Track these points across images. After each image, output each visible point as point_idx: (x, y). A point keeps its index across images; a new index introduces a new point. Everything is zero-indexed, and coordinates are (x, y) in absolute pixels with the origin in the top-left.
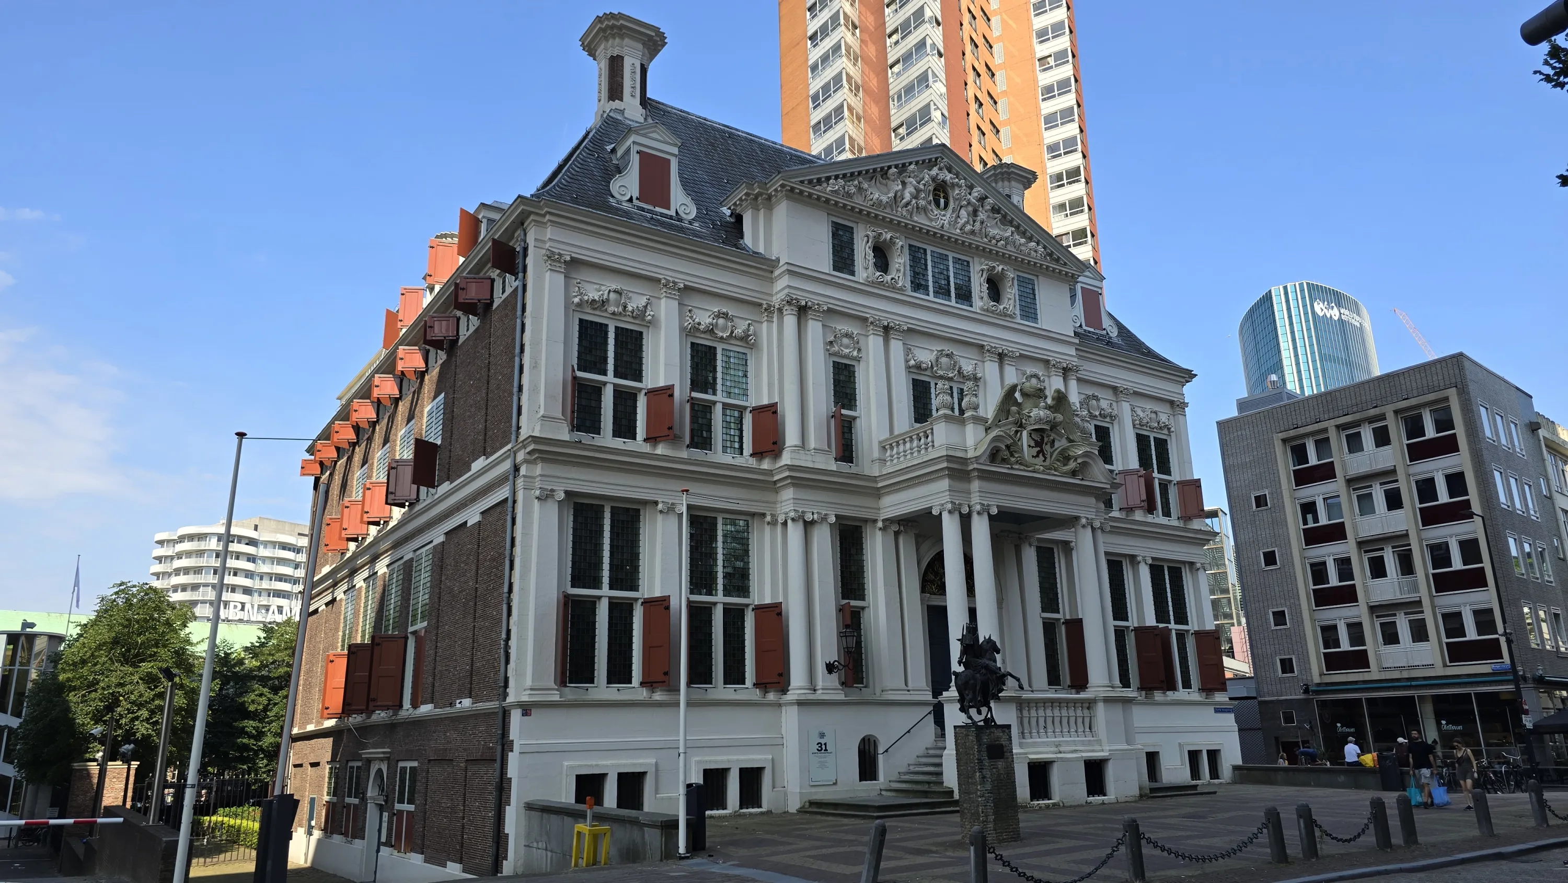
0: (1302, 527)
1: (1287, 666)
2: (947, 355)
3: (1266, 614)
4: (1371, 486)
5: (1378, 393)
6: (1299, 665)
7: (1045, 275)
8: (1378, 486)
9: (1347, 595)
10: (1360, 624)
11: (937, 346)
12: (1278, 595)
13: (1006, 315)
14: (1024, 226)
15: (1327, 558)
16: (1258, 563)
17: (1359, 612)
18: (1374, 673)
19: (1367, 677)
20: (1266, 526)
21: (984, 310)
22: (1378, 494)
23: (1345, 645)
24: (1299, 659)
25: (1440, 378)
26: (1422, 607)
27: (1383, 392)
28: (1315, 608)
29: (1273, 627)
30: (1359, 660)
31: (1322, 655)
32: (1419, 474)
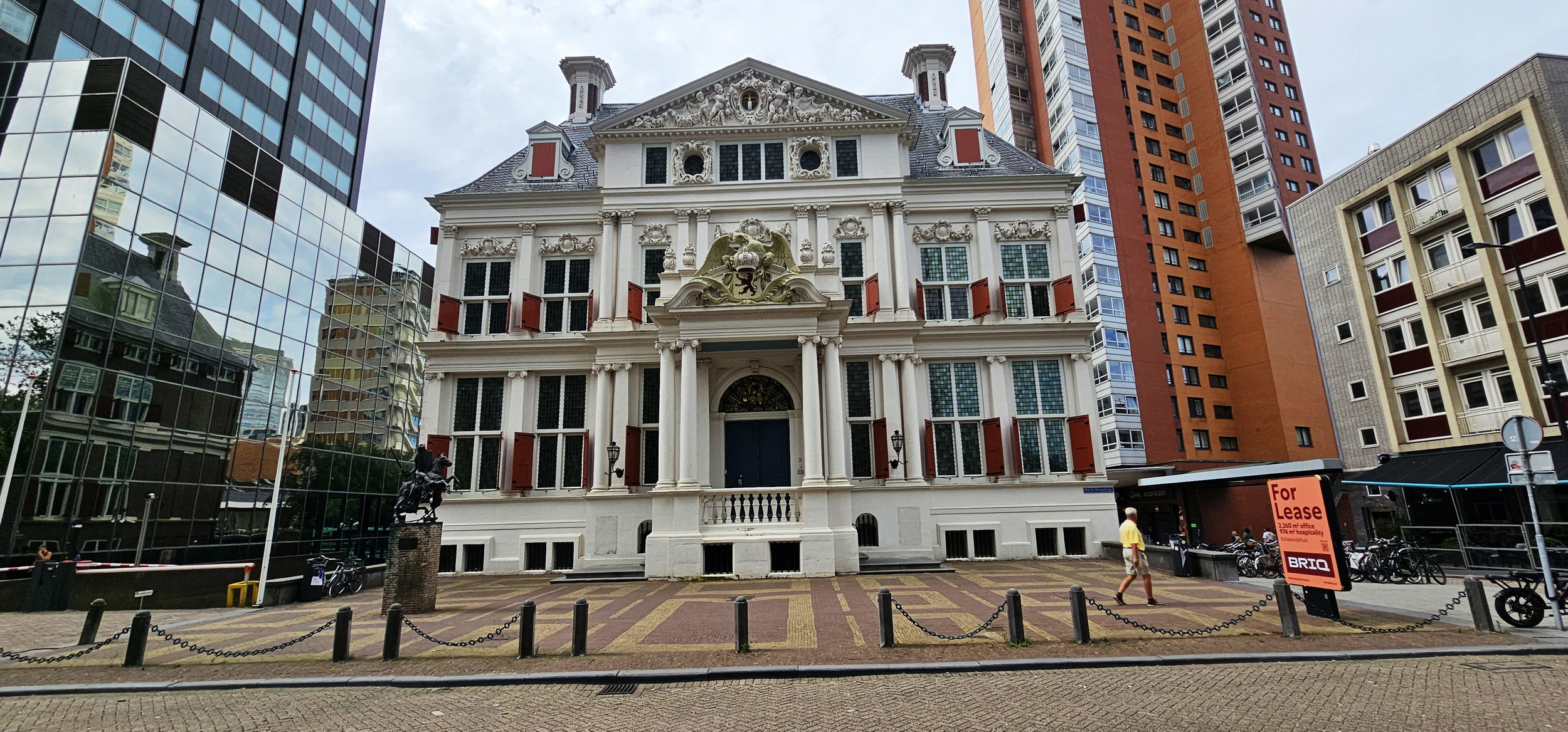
0: (1374, 294)
1: (1369, 437)
2: (752, 223)
3: (1345, 387)
4: (1442, 237)
5: (1441, 132)
6: (1379, 435)
7: (866, 133)
8: (1451, 235)
9: (1422, 359)
10: (1437, 389)
11: (742, 219)
12: (1354, 367)
13: (818, 178)
14: (838, 99)
15: (1401, 323)
16: (1335, 338)
17: (1436, 374)
18: (1455, 439)
19: (1448, 444)
20: (1339, 300)
21: (795, 179)
22: (1451, 243)
23: (1427, 412)
24: (1379, 429)
25: (1512, 92)
26: (1506, 362)
27: (1446, 129)
28: (1393, 376)
29: (1353, 399)
30: (1439, 426)
31: (1404, 425)
32: (1497, 210)
